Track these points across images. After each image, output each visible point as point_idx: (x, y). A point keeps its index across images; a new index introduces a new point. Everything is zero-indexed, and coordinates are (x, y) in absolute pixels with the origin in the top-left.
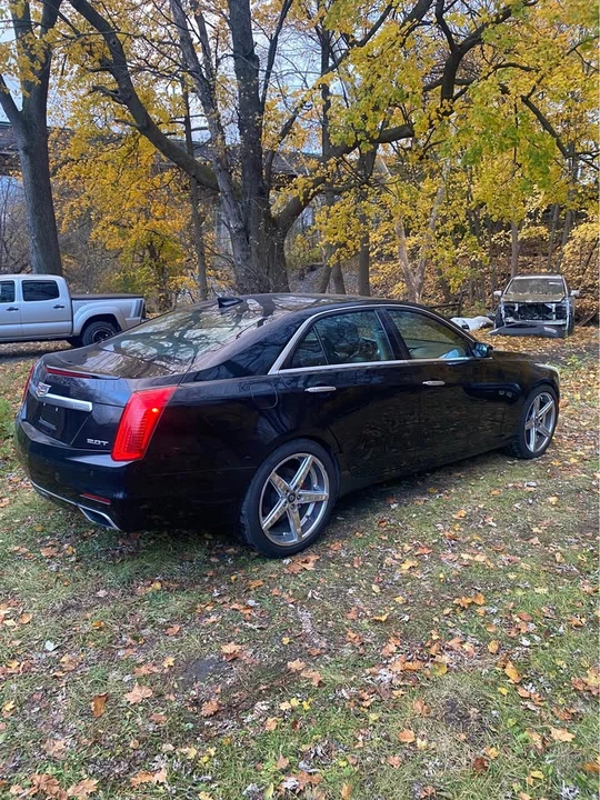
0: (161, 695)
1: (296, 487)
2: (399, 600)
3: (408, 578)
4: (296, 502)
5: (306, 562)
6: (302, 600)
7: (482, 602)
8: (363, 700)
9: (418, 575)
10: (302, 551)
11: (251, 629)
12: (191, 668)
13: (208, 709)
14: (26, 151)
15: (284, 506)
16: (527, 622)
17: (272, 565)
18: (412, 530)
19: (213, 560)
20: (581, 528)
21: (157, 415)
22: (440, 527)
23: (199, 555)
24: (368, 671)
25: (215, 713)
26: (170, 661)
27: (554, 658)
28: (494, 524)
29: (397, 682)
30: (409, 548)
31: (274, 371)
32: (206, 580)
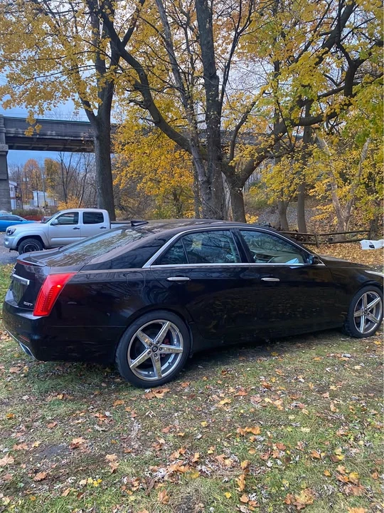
0: (19, 464)
1: (158, 342)
2: (204, 424)
3: (220, 410)
4: (158, 352)
5: (159, 392)
6: (142, 417)
7: (258, 432)
8: (133, 486)
9: (228, 409)
10: (161, 385)
11: (97, 430)
12: (47, 450)
13: (39, 476)
14: (97, 138)
15: (148, 354)
16: (280, 450)
17: (137, 392)
18: (242, 379)
19: (103, 385)
20: (367, 390)
21: (60, 289)
22: (263, 378)
23: (96, 381)
24: (151, 467)
25: (42, 480)
26: (37, 444)
27: (282, 478)
28: (303, 381)
29: (166, 478)
30: (232, 391)
31: (147, 266)
32: (92, 396)
